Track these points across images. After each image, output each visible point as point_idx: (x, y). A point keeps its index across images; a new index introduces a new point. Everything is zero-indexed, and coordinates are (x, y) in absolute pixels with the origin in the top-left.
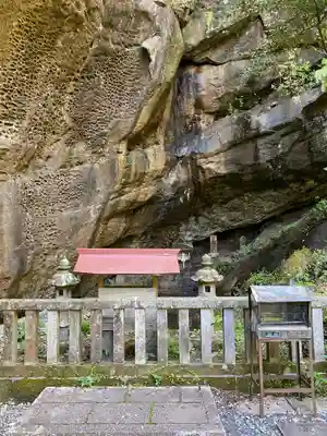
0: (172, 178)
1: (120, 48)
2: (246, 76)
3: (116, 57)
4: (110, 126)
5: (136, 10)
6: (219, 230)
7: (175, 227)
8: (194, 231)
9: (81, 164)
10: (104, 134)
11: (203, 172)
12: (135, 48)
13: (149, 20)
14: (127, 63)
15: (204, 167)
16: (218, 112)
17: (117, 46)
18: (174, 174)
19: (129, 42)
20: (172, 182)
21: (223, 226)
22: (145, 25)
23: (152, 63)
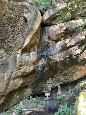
0: (40, 63)
1: (16, 17)
2: (65, 28)
3: (15, 21)
4: (13, 44)
5: (21, 5)
6: (61, 83)
7: (44, 82)
8: (52, 84)
9: (2, 58)
10: (11, 47)
11: (52, 61)
12: (22, 18)
13: (27, 8)
14: (19, 22)
15: (52, 59)
16: (56, 40)
17: (15, 17)
18: (41, 62)
19: (20, 15)
20: (40, 65)
21: (62, 82)
22: (25, 10)
23: (28, 22)
